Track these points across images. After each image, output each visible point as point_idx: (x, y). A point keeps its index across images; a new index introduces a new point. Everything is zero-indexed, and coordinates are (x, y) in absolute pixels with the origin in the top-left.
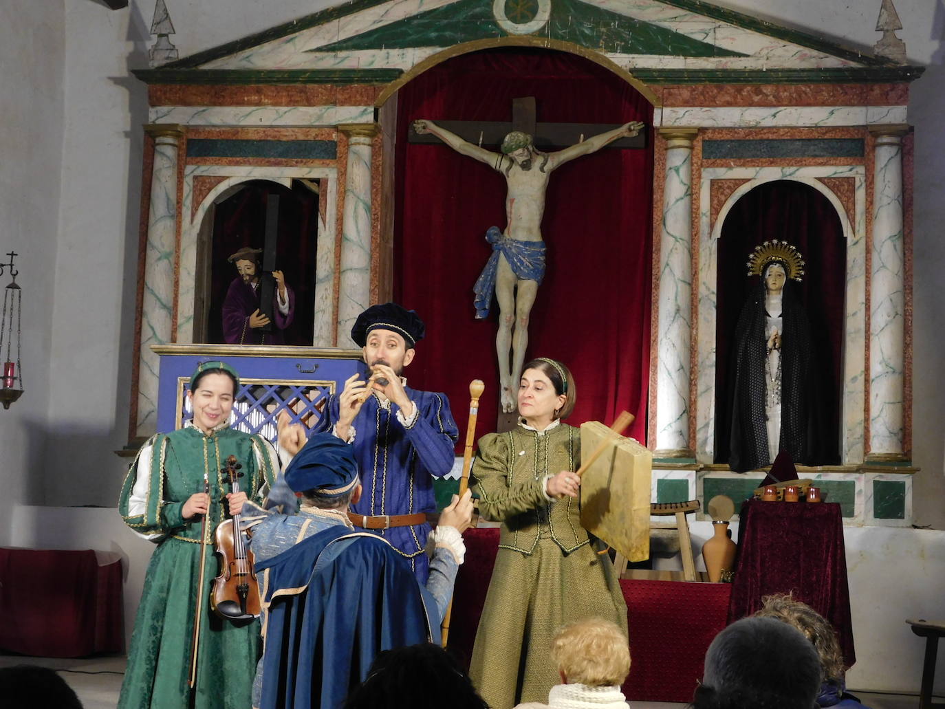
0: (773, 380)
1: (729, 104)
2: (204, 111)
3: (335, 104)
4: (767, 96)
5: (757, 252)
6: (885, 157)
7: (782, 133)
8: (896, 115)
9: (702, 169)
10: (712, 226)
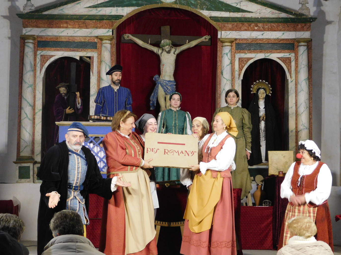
0: (263, 132)
1: (246, 30)
2: (45, 30)
3: (97, 28)
4: (260, 27)
5: (254, 85)
6: (302, 50)
7: (264, 41)
8: (306, 35)
9: (236, 54)
10: (239, 75)
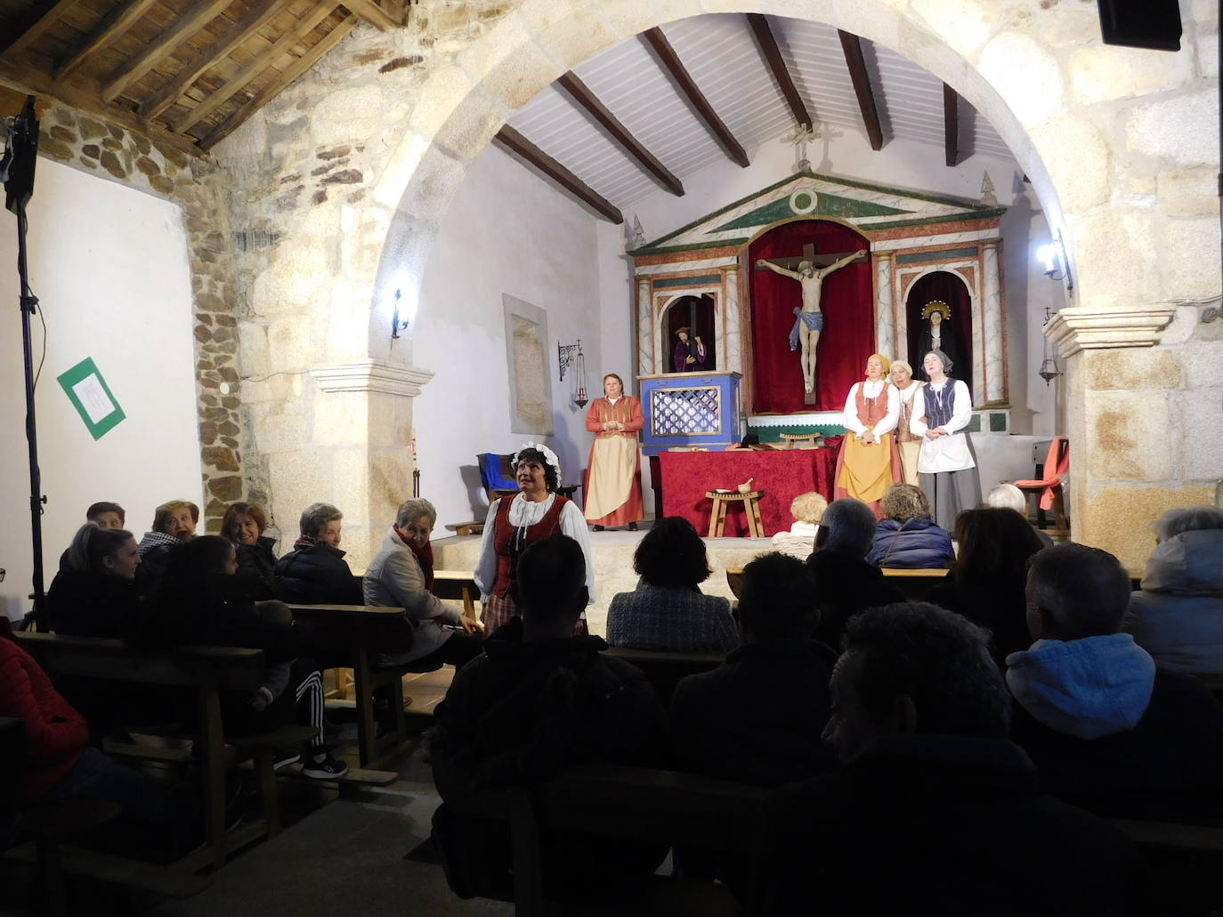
1: (907, 237)
2: (659, 266)
3: (718, 257)
4: (927, 231)
5: (926, 307)
6: (989, 255)
7: (935, 248)
8: (993, 233)
9: (896, 270)
10: (902, 297)
